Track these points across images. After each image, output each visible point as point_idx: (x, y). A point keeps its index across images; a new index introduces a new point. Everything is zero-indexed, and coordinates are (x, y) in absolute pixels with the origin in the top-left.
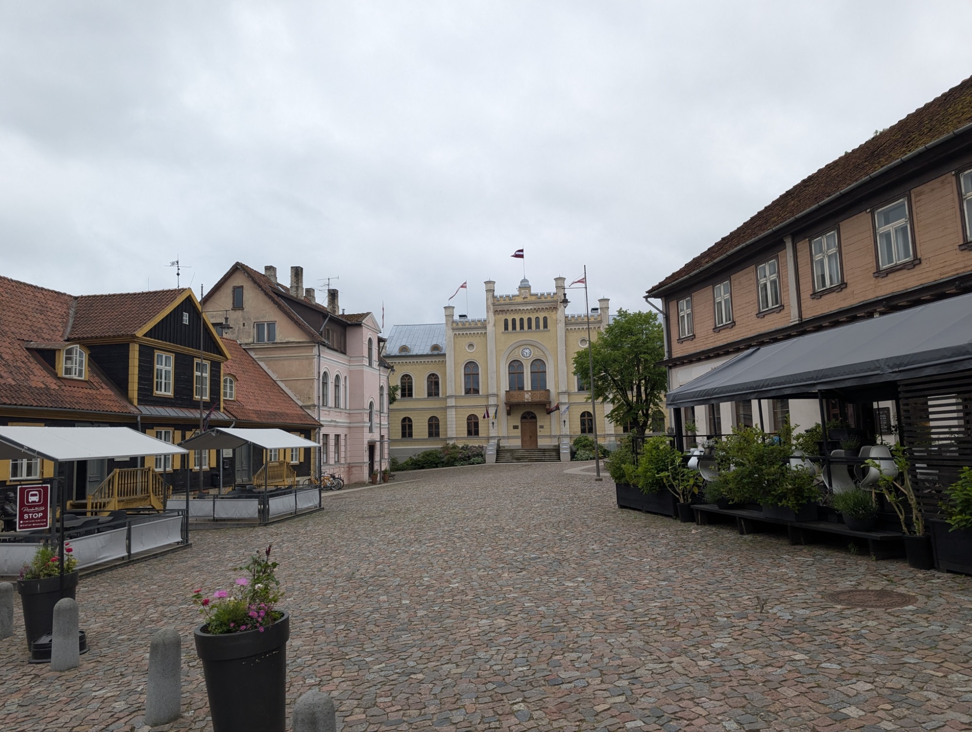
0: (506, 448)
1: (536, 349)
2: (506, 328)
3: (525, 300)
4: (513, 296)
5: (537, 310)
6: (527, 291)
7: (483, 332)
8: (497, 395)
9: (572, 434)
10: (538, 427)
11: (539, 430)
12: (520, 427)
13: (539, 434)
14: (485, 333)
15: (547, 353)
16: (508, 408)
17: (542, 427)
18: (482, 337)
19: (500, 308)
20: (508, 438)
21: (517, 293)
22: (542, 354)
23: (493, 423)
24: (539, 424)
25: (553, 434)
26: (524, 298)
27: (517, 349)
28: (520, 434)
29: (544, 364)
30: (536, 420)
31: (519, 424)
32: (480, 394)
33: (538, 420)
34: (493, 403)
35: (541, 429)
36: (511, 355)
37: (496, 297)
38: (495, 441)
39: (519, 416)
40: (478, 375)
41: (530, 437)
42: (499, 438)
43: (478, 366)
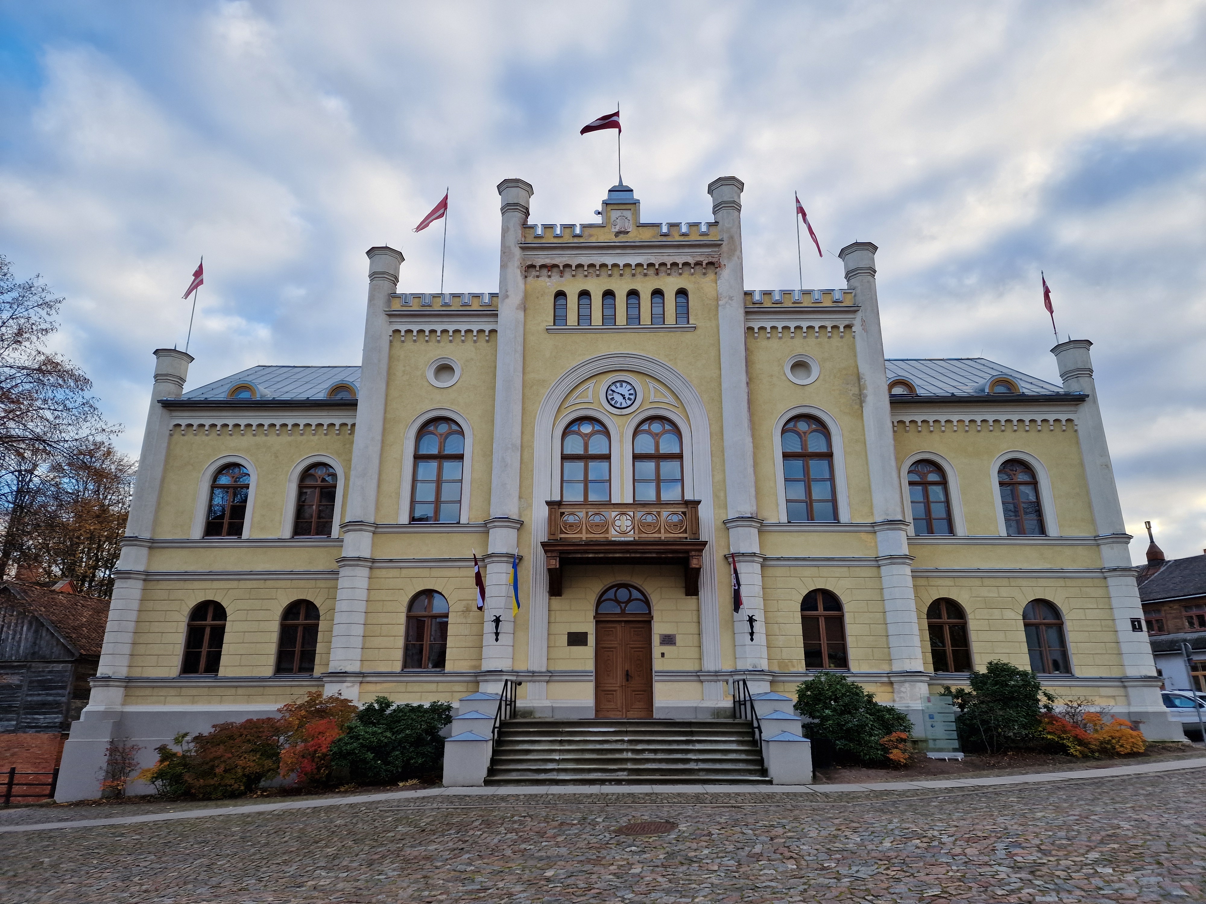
0: (540, 717)
1: (652, 384)
2: (559, 317)
3: (622, 238)
4: (584, 227)
5: (657, 269)
6: (628, 214)
7: (487, 328)
8: (520, 525)
9: (776, 669)
10: (656, 640)
11: (657, 649)
12: (591, 639)
13: (658, 664)
14: (493, 331)
15: (686, 395)
16: (555, 563)
17: (668, 640)
18: (482, 343)
19: (542, 259)
20: (549, 677)
21: (598, 220)
22: (671, 399)
23: (497, 621)
24: (659, 628)
25: (709, 665)
26: (617, 234)
27: (591, 384)
28: (590, 666)
29: (677, 431)
30: (650, 613)
31: (589, 627)
32: (463, 520)
33: (656, 614)
34: (504, 551)
35: (666, 649)
36: (571, 400)
37: (533, 227)
38: (494, 688)
39: (593, 598)
40: (460, 457)
41: (628, 676)
42: (514, 678)
43: (462, 433)
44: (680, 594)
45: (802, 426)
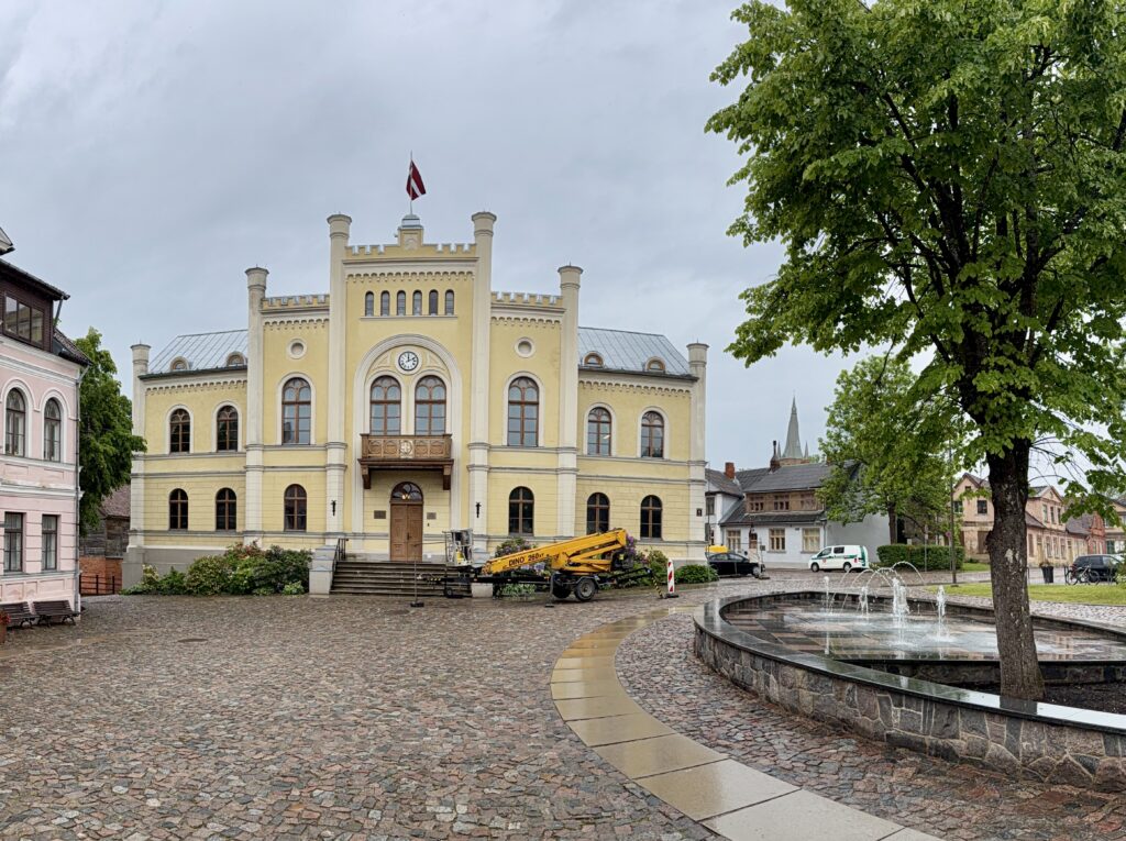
0: (359, 560)
1: (429, 353)
2: (369, 309)
3: (411, 255)
4: (386, 247)
5: (433, 276)
6: (415, 237)
7: (323, 318)
8: (345, 446)
9: (491, 534)
10: (425, 516)
11: (425, 521)
12: (388, 515)
13: (426, 530)
14: (326, 320)
15: (449, 362)
16: (366, 472)
17: (432, 516)
18: (319, 328)
20: (364, 536)
21: (395, 241)
22: (440, 364)
23: (334, 504)
24: (427, 509)
26: (408, 251)
27: (389, 353)
28: (387, 531)
29: (443, 385)
30: (422, 500)
31: (386, 508)
32: (313, 442)
33: (425, 500)
34: (337, 462)
35: (430, 521)
36: (376, 365)
37: (351, 248)
38: (333, 542)
39: (390, 491)
40: (309, 403)
41: (408, 537)
42: (343, 537)
43: (309, 387)
44: (441, 489)
45: (523, 384)
